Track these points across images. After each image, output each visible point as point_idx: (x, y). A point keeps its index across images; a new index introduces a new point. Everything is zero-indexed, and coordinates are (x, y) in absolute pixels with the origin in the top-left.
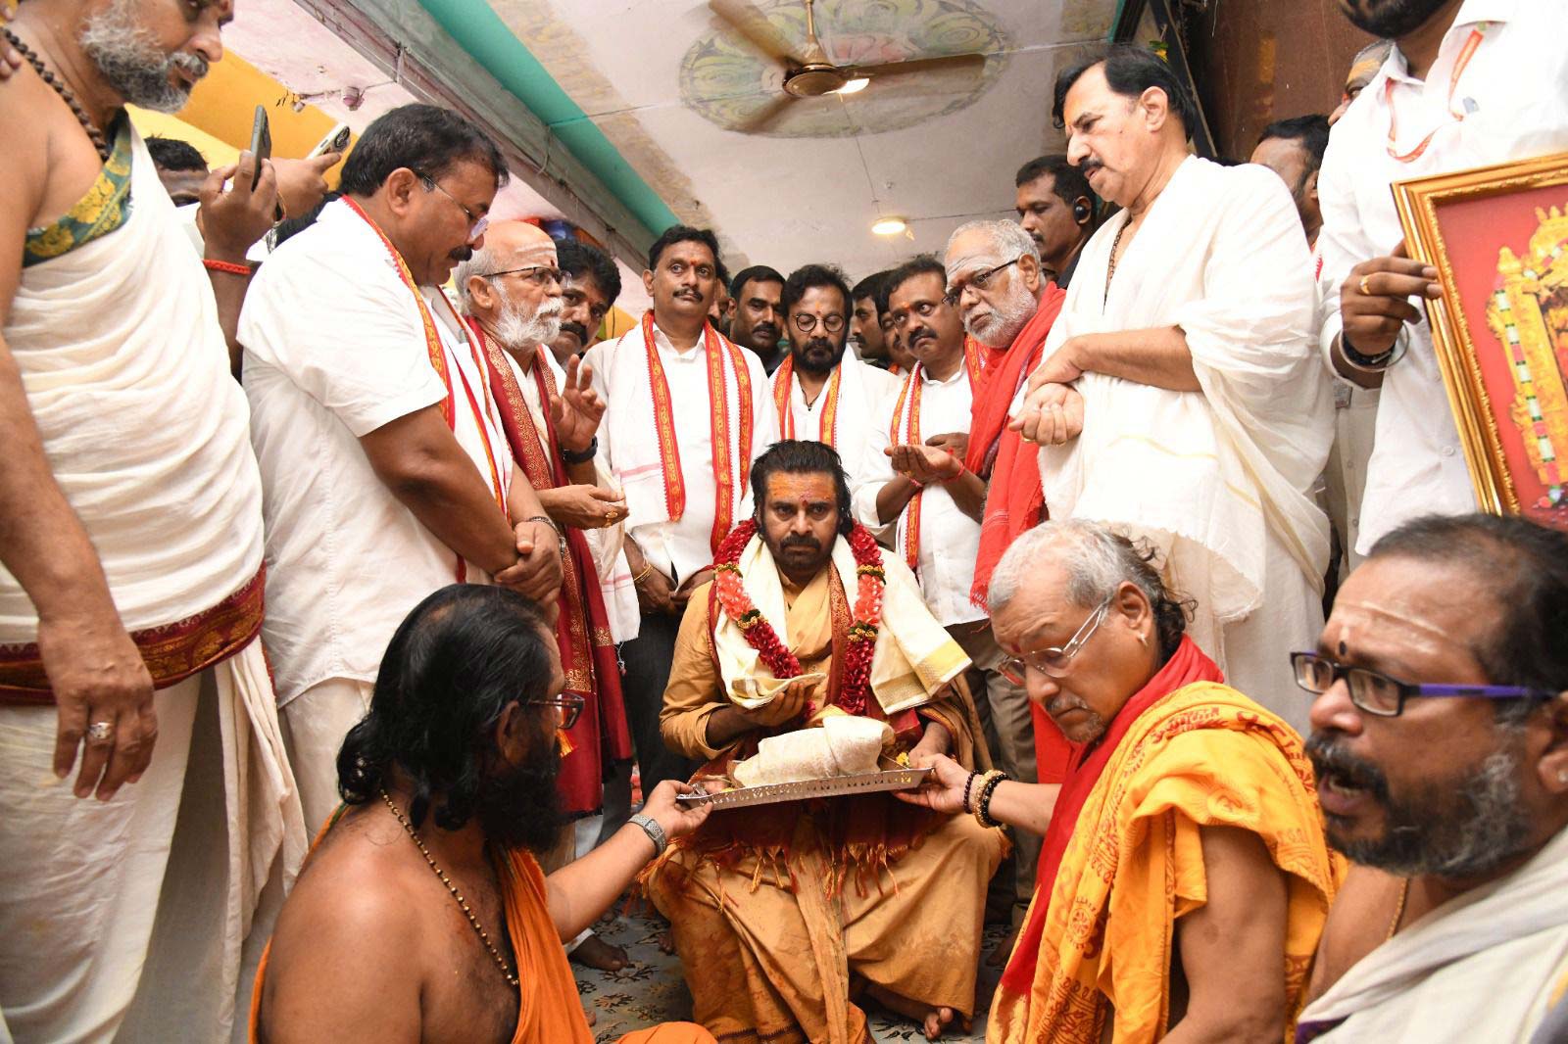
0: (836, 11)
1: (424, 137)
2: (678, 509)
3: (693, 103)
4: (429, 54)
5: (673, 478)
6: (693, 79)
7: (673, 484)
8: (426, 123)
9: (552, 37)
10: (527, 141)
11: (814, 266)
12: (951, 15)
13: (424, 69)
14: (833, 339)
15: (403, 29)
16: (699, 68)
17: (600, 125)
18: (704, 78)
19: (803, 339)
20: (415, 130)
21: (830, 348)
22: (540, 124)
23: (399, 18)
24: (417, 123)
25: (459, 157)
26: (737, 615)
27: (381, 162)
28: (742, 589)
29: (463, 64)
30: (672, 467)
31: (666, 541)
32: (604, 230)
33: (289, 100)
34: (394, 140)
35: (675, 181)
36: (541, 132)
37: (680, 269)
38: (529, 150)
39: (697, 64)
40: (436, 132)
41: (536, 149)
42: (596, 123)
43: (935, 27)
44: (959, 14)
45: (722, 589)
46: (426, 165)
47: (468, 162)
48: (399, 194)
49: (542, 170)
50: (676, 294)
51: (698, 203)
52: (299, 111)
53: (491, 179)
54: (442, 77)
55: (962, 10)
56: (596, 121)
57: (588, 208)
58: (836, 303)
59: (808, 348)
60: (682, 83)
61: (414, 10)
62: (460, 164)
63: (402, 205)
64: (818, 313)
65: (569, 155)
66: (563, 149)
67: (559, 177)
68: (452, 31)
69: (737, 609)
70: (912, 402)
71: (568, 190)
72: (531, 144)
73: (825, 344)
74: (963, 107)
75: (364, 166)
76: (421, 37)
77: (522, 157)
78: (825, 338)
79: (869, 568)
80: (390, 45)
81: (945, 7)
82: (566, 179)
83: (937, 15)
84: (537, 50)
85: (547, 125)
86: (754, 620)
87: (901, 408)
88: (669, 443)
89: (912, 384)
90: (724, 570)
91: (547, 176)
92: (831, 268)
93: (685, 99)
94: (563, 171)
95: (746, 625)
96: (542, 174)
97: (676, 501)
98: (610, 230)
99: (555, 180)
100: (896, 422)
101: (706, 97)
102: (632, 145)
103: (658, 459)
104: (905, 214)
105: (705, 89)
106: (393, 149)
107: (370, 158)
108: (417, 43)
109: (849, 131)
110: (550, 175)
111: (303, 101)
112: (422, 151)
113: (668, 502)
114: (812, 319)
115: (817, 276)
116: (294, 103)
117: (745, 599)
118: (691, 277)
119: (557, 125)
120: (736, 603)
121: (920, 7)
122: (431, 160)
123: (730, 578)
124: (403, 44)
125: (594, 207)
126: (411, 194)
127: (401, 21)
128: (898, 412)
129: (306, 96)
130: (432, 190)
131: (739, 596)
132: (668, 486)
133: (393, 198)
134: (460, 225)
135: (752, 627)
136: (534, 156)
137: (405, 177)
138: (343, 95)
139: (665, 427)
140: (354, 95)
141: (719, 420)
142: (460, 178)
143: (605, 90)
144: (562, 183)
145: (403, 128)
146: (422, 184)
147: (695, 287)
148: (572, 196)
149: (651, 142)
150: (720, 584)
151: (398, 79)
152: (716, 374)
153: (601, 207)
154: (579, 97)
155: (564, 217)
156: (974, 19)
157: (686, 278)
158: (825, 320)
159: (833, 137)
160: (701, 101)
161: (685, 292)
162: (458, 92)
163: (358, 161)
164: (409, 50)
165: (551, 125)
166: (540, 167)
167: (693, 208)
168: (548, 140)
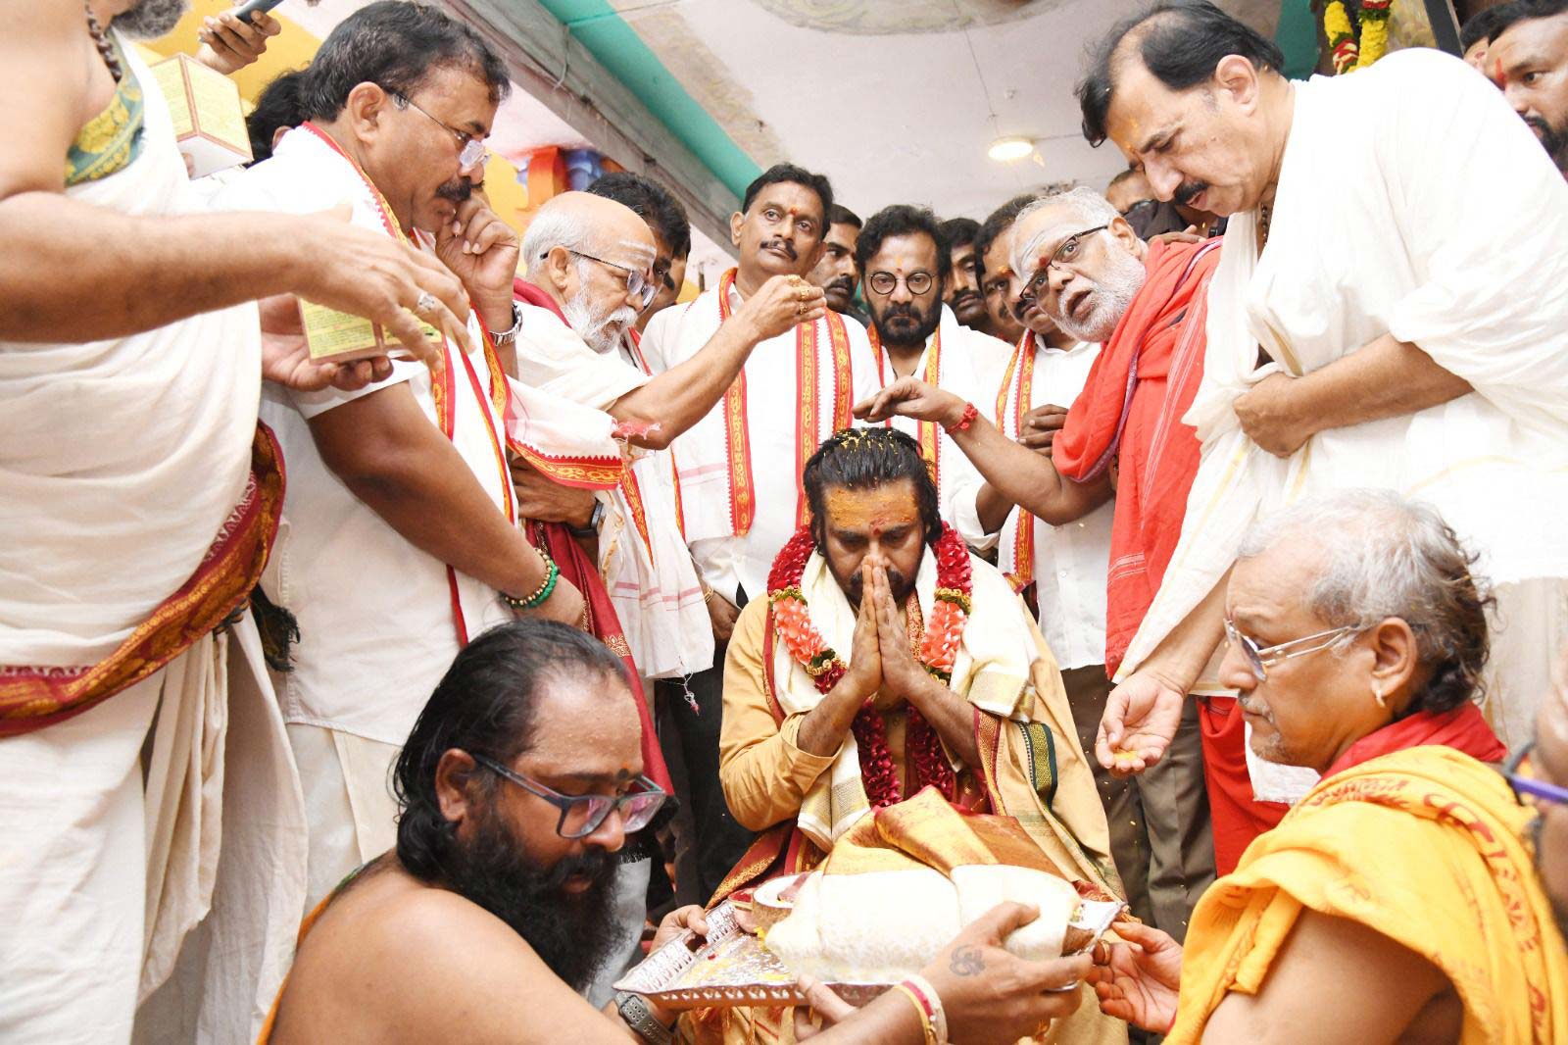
1: (390, 40)
2: (745, 522)
5: (741, 482)
7: (740, 491)
8: (395, 22)
10: (541, 47)
11: (898, 207)
14: (920, 304)
17: (633, 23)
19: (881, 305)
20: (380, 31)
21: (916, 315)
22: (555, 22)
24: (381, 23)
25: (437, 64)
26: (806, 658)
27: (341, 77)
28: (809, 622)
30: (740, 468)
31: (735, 565)
32: (642, 162)
34: (355, 47)
35: (729, 96)
36: (557, 33)
37: (775, 217)
38: (541, 56)
40: (406, 33)
41: (553, 57)
42: (627, 20)
45: (782, 623)
46: (396, 76)
47: (451, 70)
48: (365, 116)
49: (558, 84)
50: (764, 246)
51: (761, 124)
53: (484, 90)
56: (627, 18)
57: (619, 132)
58: (923, 257)
59: (887, 315)
62: (439, 71)
63: (369, 130)
64: (899, 270)
65: (594, 64)
66: (587, 57)
67: (582, 92)
69: (805, 651)
70: (1020, 377)
71: (594, 110)
72: (546, 51)
73: (908, 310)
75: (323, 82)
77: (533, 66)
78: (908, 303)
79: (947, 591)
82: (592, 97)
85: (565, 24)
86: (827, 664)
87: (1008, 385)
88: (738, 439)
89: (1021, 354)
90: (784, 598)
91: (565, 91)
92: (920, 208)
94: (586, 85)
95: (818, 671)
96: (560, 90)
97: (743, 512)
98: (649, 160)
99: (576, 95)
100: (1000, 404)
102: (675, 49)
103: (724, 459)
104: (1031, 132)
106: (354, 58)
107: (328, 72)
109: (957, 22)
110: (570, 91)
112: (389, 59)
113: (733, 512)
114: (891, 278)
115: (903, 221)
117: (814, 636)
118: (786, 228)
119: (576, 24)
120: (803, 643)
122: (401, 69)
123: (793, 608)
125: (627, 130)
126: (380, 115)
128: (1004, 390)
130: (406, 108)
131: (806, 632)
132: (734, 492)
133: (357, 122)
134: (445, 152)
135: (826, 673)
136: (547, 63)
137: (372, 96)
139: (735, 417)
141: (806, 410)
142: (441, 91)
144: (585, 101)
145: (365, 31)
146: (393, 100)
147: (789, 242)
148: (599, 117)
149: (700, 44)
150: (779, 617)
152: (807, 351)
153: (639, 132)
155: (590, 144)
157: (780, 228)
158: (909, 278)
159: (937, 32)
161: (776, 243)
163: (316, 77)
165: (570, 24)
166: (558, 80)
167: (756, 129)
168: (567, 44)
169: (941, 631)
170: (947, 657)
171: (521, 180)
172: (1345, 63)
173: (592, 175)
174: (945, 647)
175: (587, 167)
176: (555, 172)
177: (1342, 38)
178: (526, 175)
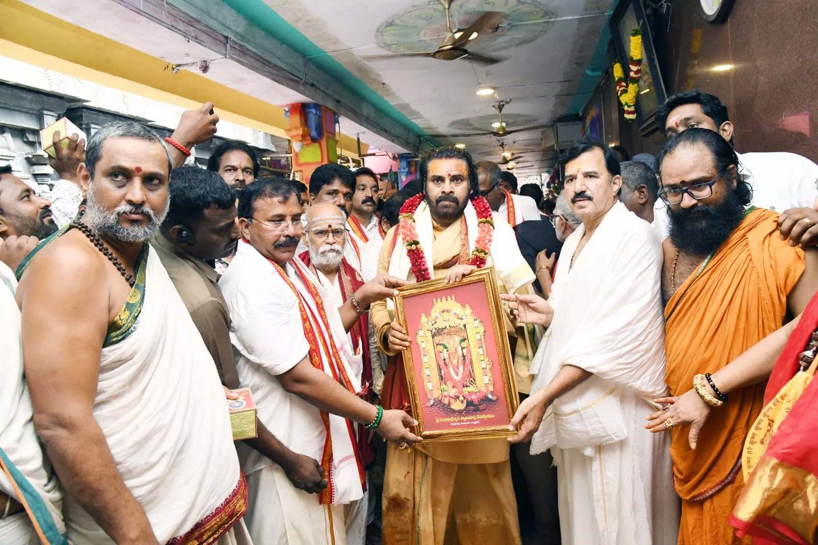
0: (461, 6)
3: (383, 45)
4: (243, 37)
6: (383, 36)
9: (307, 22)
10: (294, 68)
12: (524, 6)
13: (240, 45)
15: (229, 28)
16: (386, 32)
18: (388, 35)
22: (300, 57)
23: (226, 22)
29: (260, 37)
32: (335, 103)
33: (170, 67)
35: (372, 76)
36: (301, 61)
38: (295, 72)
39: (385, 30)
41: (300, 71)
43: (514, 11)
44: (527, 5)
49: (302, 82)
51: (384, 84)
52: (176, 73)
54: (250, 48)
55: (529, 4)
56: (330, 54)
57: (326, 94)
60: (376, 37)
61: (234, 16)
65: (317, 69)
66: (314, 68)
67: (311, 81)
68: (254, 21)
69: (408, 238)
71: (317, 88)
72: (296, 69)
74: (528, 42)
76: (239, 30)
77: (292, 77)
79: (483, 219)
80: (223, 39)
81: (519, 2)
82: (315, 83)
83: (516, 6)
84: (300, 27)
85: (304, 57)
86: (415, 246)
93: (378, 44)
94: (313, 79)
95: (410, 248)
96: (303, 84)
98: (338, 101)
99: (309, 84)
101: (389, 43)
102: (350, 63)
104: (494, 85)
105: (389, 39)
108: (236, 33)
110: (306, 83)
111: (178, 68)
116: (173, 69)
119: (310, 57)
121: (507, 3)
123: (407, 222)
124: (229, 36)
125: (329, 92)
127: (227, 25)
129: (179, 65)
135: (413, 250)
136: (297, 74)
138: (199, 65)
140: (205, 65)
143: (336, 41)
144: (313, 85)
148: (318, 90)
149: (360, 61)
151: (227, 56)
153: (333, 91)
154: (321, 45)
155: (315, 102)
156: (536, 6)
160: (386, 44)
162: (258, 53)
164: (233, 38)
165: (307, 57)
166: (302, 80)
167: (382, 86)
168: (305, 65)
169: (484, 235)
170: (488, 246)
171: (286, 115)
172: (622, 91)
173: (316, 114)
174: (487, 241)
175: (314, 111)
176: (301, 113)
177: (620, 80)
178: (289, 114)
